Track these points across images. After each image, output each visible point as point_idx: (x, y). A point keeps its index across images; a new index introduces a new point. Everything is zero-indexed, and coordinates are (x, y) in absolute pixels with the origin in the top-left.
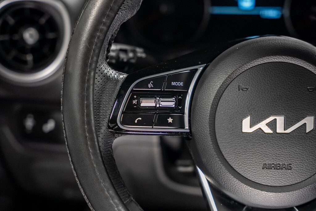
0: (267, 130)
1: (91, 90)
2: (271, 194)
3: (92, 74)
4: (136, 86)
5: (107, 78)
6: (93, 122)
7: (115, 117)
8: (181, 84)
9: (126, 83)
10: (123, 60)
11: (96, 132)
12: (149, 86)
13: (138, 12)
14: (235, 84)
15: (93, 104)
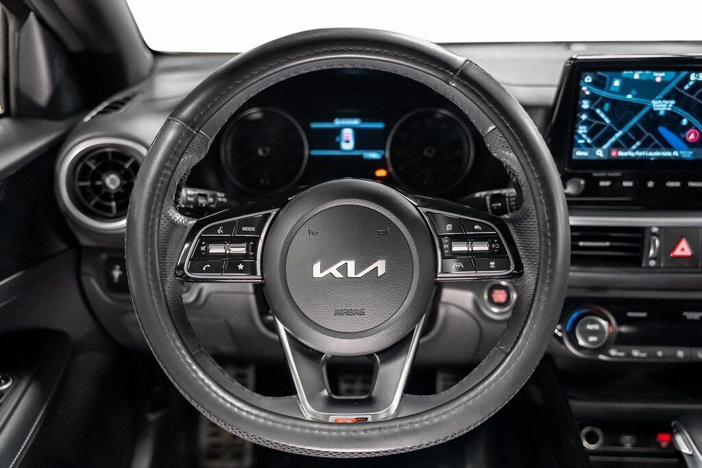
0: (338, 275)
1: (156, 237)
2: (345, 341)
3: (157, 220)
4: (204, 232)
5: (174, 224)
6: (158, 270)
7: (182, 265)
8: (253, 229)
9: (196, 229)
10: (201, 204)
11: (162, 280)
12: (219, 232)
13: (207, 156)
14: (305, 229)
15: (158, 252)
